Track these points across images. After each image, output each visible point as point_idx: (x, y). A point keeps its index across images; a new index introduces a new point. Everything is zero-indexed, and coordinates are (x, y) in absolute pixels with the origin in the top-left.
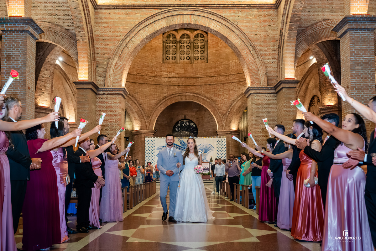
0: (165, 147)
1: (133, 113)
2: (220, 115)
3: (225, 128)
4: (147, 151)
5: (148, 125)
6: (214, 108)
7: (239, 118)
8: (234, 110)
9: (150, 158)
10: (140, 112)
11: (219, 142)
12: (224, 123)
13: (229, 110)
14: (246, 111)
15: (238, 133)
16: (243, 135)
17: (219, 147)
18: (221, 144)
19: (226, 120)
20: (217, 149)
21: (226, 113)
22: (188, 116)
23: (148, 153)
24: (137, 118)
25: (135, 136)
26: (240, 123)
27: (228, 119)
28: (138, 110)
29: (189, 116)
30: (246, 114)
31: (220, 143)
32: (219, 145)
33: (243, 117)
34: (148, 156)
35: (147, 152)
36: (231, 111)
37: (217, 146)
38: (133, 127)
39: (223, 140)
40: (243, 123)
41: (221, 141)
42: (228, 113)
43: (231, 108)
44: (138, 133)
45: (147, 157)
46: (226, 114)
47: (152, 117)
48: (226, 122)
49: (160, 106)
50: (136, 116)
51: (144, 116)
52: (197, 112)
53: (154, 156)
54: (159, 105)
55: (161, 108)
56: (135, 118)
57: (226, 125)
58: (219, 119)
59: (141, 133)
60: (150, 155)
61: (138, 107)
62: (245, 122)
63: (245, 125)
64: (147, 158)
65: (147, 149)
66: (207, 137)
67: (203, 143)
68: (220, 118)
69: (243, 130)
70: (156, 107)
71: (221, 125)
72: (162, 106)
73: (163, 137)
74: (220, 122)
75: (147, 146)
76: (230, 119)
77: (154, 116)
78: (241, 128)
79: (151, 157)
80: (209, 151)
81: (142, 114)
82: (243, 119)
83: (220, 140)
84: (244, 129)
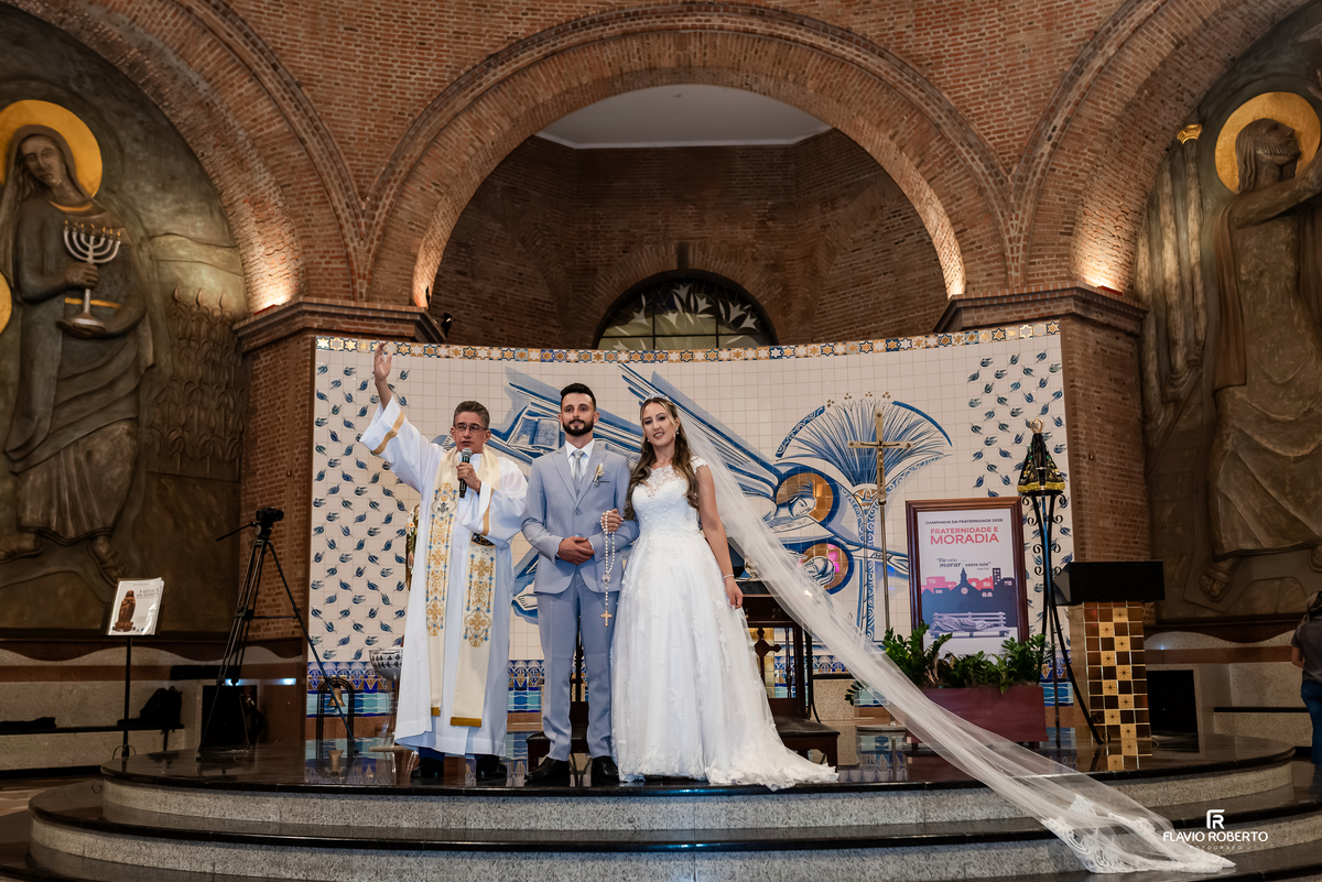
0: (505, 436)
1: (240, 162)
2: (979, 167)
3: (1026, 275)
4: (332, 464)
5: (362, 261)
6: (923, 115)
7: (1134, 200)
8: (1105, 110)
9: (359, 531)
10: (295, 152)
11: (987, 375)
12: (1015, 227)
13: (1058, 121)
14: (1193, 133)
15: (1130, 326)
16: (1180, 335)
17: (990, 429)
18: (1016, 400)
19: (1029, 207)
20: (977, 442)
21: (1035, 143)
22: (704, 250)
23: (347, 491)
24: (274, 200)
25: (265, 360)
26: (1142, 241)
27: (1052, 196)
28: (278, 126)
29: (711, 248)
30: (1197, 160)
31: (1002, 387)
32: (989, 402)
33: (1167, 189)
34: (346, 517)
35: (333, 477)
36: (1077, 126)
37: (977, 416)
38: (249, 292)
39: (1028, 360)
40: (1170, 234)
41: (1015, 373)
42: (1047, 148)
43: (1074, 95)
44: (282, 331)
45: (330, 518)
46: (1027, 155)
47: (400, 195)
48: (1036, 216)
49: (469, 108)
50: (264, 181)
51: (333, 184)
52: (772, 219)
53: (398, 515)
54: (461, 102)
55: (477, 124)
56: (257, 203)
57: (1033, 249)
58: (969, 199)
59: (300, 323)
60: (361, 505)
61: (280, 109)
62: (1193, 226)
63: (1195, 246)
64: (332, 530)
65: (334, 451)
66: (880, 344)
67: (839, 401)
68: (981, 191)
69: (1174, 297)
70: (438, 120)
71: (992, 249)
72: (484, 110)
73: (482, 351)
74: (978, 231)
75: (335, 423)
76: (1068, 196)
77: (414, 187)
78: (1151, 280)
79: (375, 519)
80: (897, 461)
81: (313, 168)
82: (1166, 208)
83: (1000, 362)
84: (1181, 284)
